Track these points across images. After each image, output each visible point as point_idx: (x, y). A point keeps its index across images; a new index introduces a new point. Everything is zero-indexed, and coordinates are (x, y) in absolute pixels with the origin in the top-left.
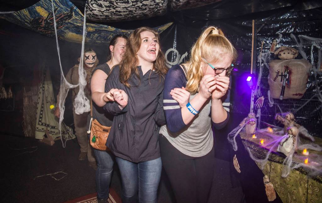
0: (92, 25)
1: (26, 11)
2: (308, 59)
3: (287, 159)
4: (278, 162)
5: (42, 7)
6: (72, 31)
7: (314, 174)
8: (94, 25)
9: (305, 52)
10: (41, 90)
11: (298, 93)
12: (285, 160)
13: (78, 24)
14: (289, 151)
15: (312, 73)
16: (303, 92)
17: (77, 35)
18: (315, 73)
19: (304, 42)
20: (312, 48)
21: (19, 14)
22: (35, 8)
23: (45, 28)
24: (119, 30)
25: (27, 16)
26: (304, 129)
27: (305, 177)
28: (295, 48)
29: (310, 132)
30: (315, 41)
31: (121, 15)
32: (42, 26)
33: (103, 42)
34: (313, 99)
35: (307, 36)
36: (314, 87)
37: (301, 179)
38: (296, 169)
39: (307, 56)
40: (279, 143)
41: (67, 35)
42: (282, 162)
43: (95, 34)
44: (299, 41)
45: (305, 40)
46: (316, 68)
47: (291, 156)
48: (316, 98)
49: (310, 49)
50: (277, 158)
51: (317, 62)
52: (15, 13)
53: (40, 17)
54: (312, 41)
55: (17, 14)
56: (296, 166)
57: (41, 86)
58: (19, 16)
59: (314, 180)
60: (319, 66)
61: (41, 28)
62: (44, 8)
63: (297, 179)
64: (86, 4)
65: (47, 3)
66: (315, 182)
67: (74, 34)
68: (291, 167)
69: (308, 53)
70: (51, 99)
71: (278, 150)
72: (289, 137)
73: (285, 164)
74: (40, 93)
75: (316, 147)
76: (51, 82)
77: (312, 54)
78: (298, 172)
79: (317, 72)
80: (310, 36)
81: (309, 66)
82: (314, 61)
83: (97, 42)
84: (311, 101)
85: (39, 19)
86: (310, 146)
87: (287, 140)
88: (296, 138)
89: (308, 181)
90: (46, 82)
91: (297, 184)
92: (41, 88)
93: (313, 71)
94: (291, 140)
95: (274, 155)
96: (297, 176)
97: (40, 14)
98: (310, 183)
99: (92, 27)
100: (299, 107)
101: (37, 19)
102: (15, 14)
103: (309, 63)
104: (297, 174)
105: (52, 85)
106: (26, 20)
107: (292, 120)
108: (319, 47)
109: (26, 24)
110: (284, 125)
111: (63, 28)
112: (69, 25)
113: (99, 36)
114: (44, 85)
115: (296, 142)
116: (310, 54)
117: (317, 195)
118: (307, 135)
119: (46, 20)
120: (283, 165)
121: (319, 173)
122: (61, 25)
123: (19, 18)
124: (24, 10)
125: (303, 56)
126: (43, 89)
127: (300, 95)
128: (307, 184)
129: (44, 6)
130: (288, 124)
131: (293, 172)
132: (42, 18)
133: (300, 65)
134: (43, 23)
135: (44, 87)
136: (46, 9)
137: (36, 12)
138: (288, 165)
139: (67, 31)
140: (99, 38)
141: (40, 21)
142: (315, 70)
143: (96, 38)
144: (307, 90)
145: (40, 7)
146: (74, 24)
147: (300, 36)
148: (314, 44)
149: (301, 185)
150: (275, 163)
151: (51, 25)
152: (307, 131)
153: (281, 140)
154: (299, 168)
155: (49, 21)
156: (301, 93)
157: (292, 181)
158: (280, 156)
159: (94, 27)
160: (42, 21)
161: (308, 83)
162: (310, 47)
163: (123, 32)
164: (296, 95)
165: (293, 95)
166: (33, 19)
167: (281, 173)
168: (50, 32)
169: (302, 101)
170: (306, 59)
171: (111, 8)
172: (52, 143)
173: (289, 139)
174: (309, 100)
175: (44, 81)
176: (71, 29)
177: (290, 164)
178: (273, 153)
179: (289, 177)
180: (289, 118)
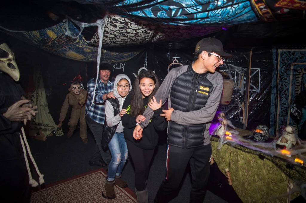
0: (91, 47)
1: (36, 32)
2: (233, 80)
3: (221, 139)
4: (216, 141)
5: (53, 31)
6: (73, 51)
7: (234, 145)
8: (92, 48)
9: (232, 75)
10: (35, 96)
11: (226, 101)
12: (219, 139)
13: (80, 46)
14: (222, 134)
15: (235, 88)
16: (229, 101)
17: (76, 54)
18: (237, 89)
19: (231, 69)
20: (235, 73)
21: (29, 34)
22: (46, 31)
23: (50, 46)
24: (109, 52)
25: (37, 36)
26: (230, 122)
27: (230, 147)
28: (226, 72)
29: (233, 124)
30: (237, 68)
31: (118, 43)
32: (48, 45)
33: (94, 60)
34: (235, 105)
35: (233, 65)
36: (236, 98)
37: (228, 149)
38: (225, 143)
39: (233, 77)
40: (216, 130)
41: (68, 53)
42: (218, 141)
43: (90, 54)
44: (228, 68)
45: (231, 67)
46: (237, 85)
47: (223, 137)
48: (237, 104)
49: (234, 73)
50: (215, 139)
51: (238, 82)
52: (25, 32)
53: (49, 38)
54: (235, 68)
55: (26, 33)
56: (225, 142)
57: (35, 92)
58: (29, 35)
59: (234, 148)
60: (239, 84)
61: (47, 46)
62: (54, 32)
63: (226, 149)
64: (96, 34)
65: (58, 29)
66: (234, 149)
67: (74, 53)
68: (223, 143)
69: (233, 76)
70: (44, 103)
71: (216, 134)
72: (222, 126)
73: (219, 141)
74: (34, 98)
75: (235, 132)
76: (44, 89)
77: (235, 77)
78: (226, 145)
79: (238, 88)
80: (235, 65)
81: (234, 84)
82: (236, 81)
83: (90, 59)
84: (234, 106)
85: (47, 39)
86: (233, 132)
87: (221, 128)
88: (226, 126)
89: (231, 149)
90: (39, 90)
91: (226, 152)
92: (35, 94)
93: (236, 88)
94: (223, 128)
95: (213, 137)
96: (226, 147)
97: (50, 36)
98: (232, 150)
99: (90, 49)
100: (227, 110)
101: (46, 39)
102: (25, 34)
103: (234, 82)
104: (225, 146)
105: (45, 92)
106: (34, 39)
107: (224, 117)
108: (239, 72)
109: (34, 42)
110: (219, 120)
111: (66, 48)
112: (72, 46)
113: (93, 56)
114: (38, 92)
115: (225, 129)
116: (234, 77)
117: (235, 156)
118: (231, 125)
119: (54, 41)
120: (218, 142)
121: (236, 144)
122: (65, 46)
123: (28, 37)
124: (36, 31)
125: (230, 77)
126: (37, 95)
127: (228, 102)
128: (230, 151)
129: (55, 30)
130: (221, 119)
131: (223, 146)
132: (50, 39)
133: (228, 83)
134: (50, 43)
135: (37, 93)
136: (55, 33)
137: (47, 34)
138: (221, 142)
139: (69, 50)
140: (92, 57)
141: (48, 41)
142: (237, 87)
143: (90, 57)
144: (232, 100)
145: (50, 31)
146: (76, 46)
147: (229, 64)
148: (237, 71)
149: (227, 152)
150: (214, 142)
151: (57, 45)
152: (231, 123)
153: (217, 128)
154: (227, 143)
155: (56, 42)
156: (228, 101)
157: (223, 150)
158: (217, 137)
159: (92, 49)
160: (50, 41)
161: (232, 95)
162: (235, 72)
163: (111, 54)
164: (226, 102)
165: (224, 102)
166: (42, 39)
167: (217, 147)
168: (54, 50)
169: (229, 106)
170: (232, 79)
171: (113, 39)
172: (44, 139)
173: (222, 127)
174: (233, 106)
175: (38, 88)
176: (73, 49)
177: (222, 141)
178: (213, 136)
179: (221, 149)
180: (222, 116)
